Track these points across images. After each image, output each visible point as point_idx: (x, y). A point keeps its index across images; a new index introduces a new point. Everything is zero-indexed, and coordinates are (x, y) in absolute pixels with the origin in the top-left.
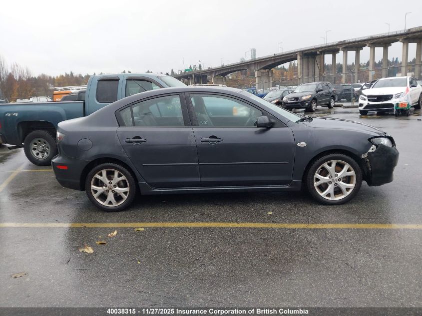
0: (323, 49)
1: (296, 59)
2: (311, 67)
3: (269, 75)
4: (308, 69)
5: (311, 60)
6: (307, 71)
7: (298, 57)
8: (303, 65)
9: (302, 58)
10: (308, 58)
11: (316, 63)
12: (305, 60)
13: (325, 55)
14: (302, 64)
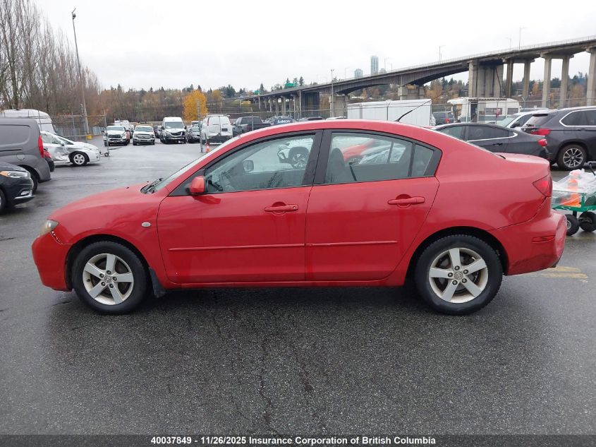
0: (513, 55)
1: (466, 69)
2: (488, 82)
3: (419, 93)
4: (485, 86)
5: (488, 71)
6: (483, 88)
7: (471, 67)
8: (477, 80)
9: (476, 69)
10: (485, 69)
11: (496, 77)
12: (481, 72)
13: (514, 64)
14: (476, 78)
